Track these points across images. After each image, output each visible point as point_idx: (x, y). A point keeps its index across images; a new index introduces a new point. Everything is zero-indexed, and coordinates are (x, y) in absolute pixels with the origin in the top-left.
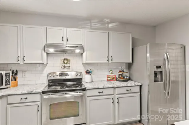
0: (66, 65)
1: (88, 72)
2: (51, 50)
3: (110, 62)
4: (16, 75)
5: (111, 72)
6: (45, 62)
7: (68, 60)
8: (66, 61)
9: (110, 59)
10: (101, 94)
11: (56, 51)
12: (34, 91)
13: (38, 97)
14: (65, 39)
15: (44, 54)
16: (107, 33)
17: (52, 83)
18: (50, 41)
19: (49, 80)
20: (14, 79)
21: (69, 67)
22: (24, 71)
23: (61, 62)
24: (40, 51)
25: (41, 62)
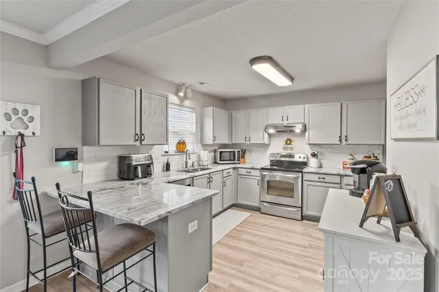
0: (289, 146)
1: (314, 155)
2: (272, 131)
3: (344, 142)
4: (244, 153)
5: (350, 157)
6: (266, 142)
7: (290, 140)
8: (289, 142)
9: (344, 138)
10: (322, 180)
11: (278, 132)
12: (255, 167)
13: (257, 173)
14: (285, 118)
15: (266, 135)
16: (340, 105)
17: (273, 163)
18: (271, 122)
19: (271, 161)
20: (243, 157)
21: (292, 148)
22: (250, 151)
23: (284, 143)
24: (262, 132)
25: (262, 142)
